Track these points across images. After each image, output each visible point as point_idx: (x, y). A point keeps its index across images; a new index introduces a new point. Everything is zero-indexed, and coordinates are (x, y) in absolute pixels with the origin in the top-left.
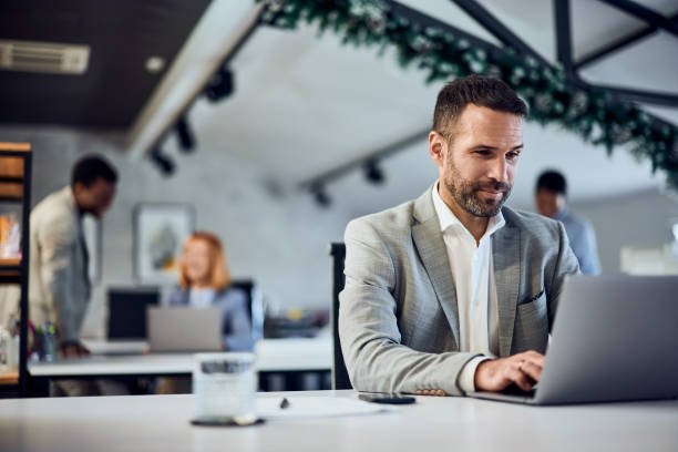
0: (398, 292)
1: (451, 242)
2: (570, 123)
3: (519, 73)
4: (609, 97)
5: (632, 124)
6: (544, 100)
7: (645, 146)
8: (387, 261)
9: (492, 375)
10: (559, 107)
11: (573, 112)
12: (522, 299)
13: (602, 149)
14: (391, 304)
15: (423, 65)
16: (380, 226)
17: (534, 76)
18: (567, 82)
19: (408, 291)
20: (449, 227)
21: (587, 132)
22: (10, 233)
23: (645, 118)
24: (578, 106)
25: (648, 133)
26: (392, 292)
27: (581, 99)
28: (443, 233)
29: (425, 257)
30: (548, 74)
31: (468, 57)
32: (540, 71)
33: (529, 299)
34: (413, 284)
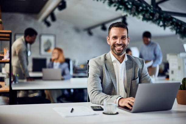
0: (101, 78)
1: (115, 64)
2: (154, 21)
3: (141, 8)
4: (165, 15)
5: (171, 22)
6: (147, 15)
7: (174, 28)
8: (99, 70)
9: (122, 103)
10: (151, 17)
11: (155, 18)
12: (133, 79)
13: (163, 28)
14: (100, 81)
15: (115, 6)
16: (97, 61)
17: (145, 9)
18: (154, 10)
19: (104, 77)
20: (114, 61)
21: (159, 24)
22: (7, 53)
23: (174, 20)
24: (156, 17)
25: (175, 24)
26: (100, 78)
27: (157, 15)
28: (112, 62)
29: (108, 68)
30: (148, 8)
31: (127, 4)
32: (146, 7)
33: (134, 79)
34: (105, 76)
